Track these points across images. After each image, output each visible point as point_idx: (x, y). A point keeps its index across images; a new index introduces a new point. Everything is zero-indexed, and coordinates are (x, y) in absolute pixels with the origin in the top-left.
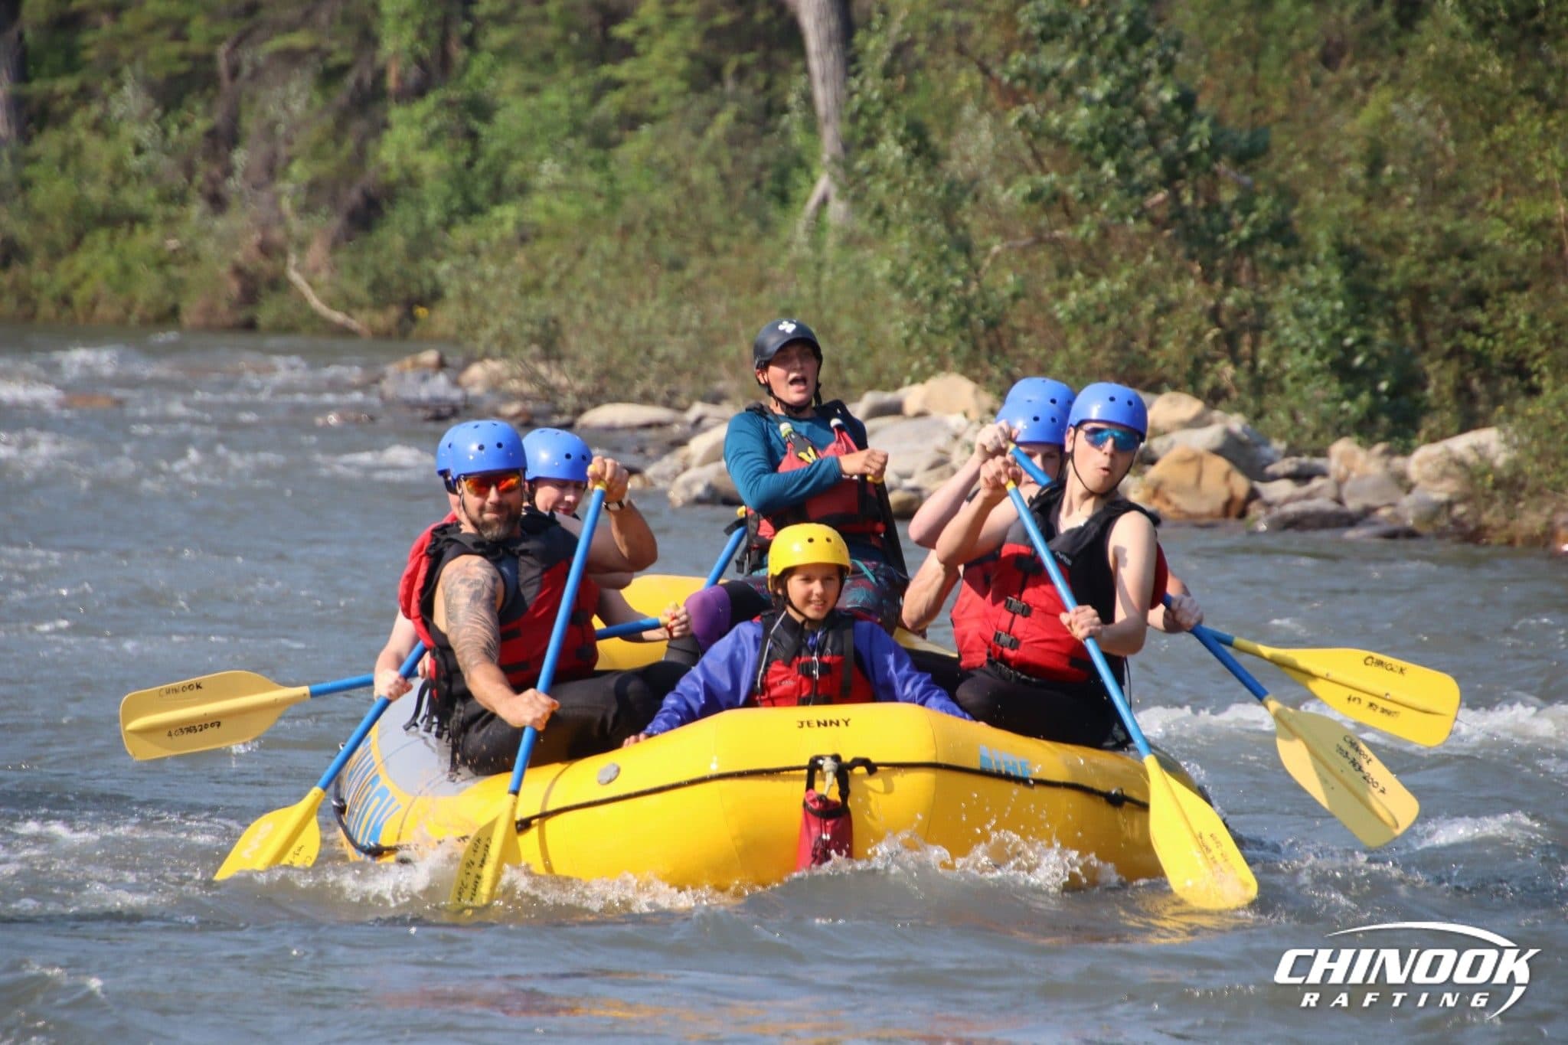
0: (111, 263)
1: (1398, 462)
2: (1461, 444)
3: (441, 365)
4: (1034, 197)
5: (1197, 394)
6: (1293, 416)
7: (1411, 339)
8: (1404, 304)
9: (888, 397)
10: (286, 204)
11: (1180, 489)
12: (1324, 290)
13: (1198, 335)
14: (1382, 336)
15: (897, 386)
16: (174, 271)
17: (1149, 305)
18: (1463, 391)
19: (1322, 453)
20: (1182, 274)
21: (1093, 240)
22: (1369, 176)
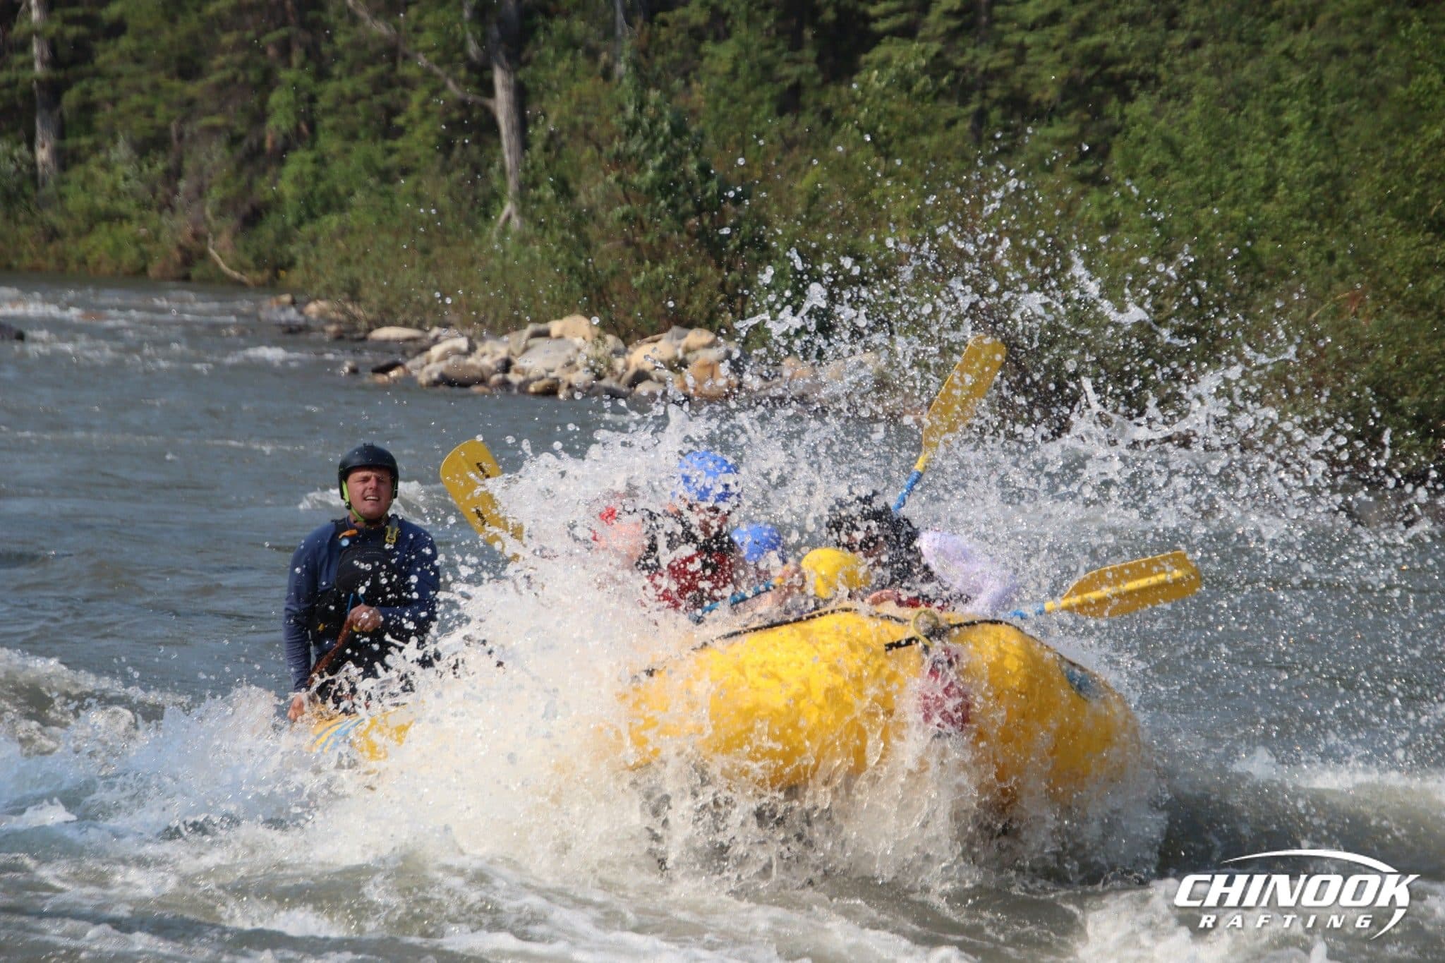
0: (109, 242)
3: (293, 303)
4: (625, 217)
5: (711, 329)
9: (542, 327)
10: (208, 212)
11: (701, 382)
13: (712, 298)
15: (547, 321)
16: (145, 247)
17: (685, 280)
20: (704, 263)
21: (656, 243)
22: (808, 212)
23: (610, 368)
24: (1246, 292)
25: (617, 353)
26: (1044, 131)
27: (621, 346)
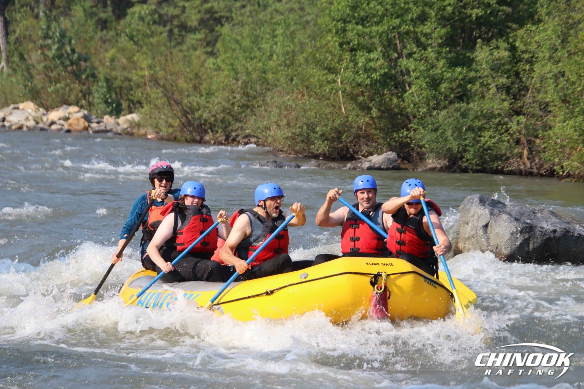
1: (117, 120)
2: (129, 117)
4: (45, 67)
5: (78, 106)
6: (97, 111)
7: (119, 97)
8: (118, 90)
9: (16, 106)
11: (74, 124)
12: (102, 87)
13: (77, 95)
14: (114, 96)
15: (18, 103)
17: (68, 89)
18: (129, 107)
19: (103, 118)
20: (74, 83)
21: (56, 75)
22: (111, 65)
23: (42, 120)
24: (264, 91)
25: (44, 115)
26: (193, 36)
27: (45, 112)
